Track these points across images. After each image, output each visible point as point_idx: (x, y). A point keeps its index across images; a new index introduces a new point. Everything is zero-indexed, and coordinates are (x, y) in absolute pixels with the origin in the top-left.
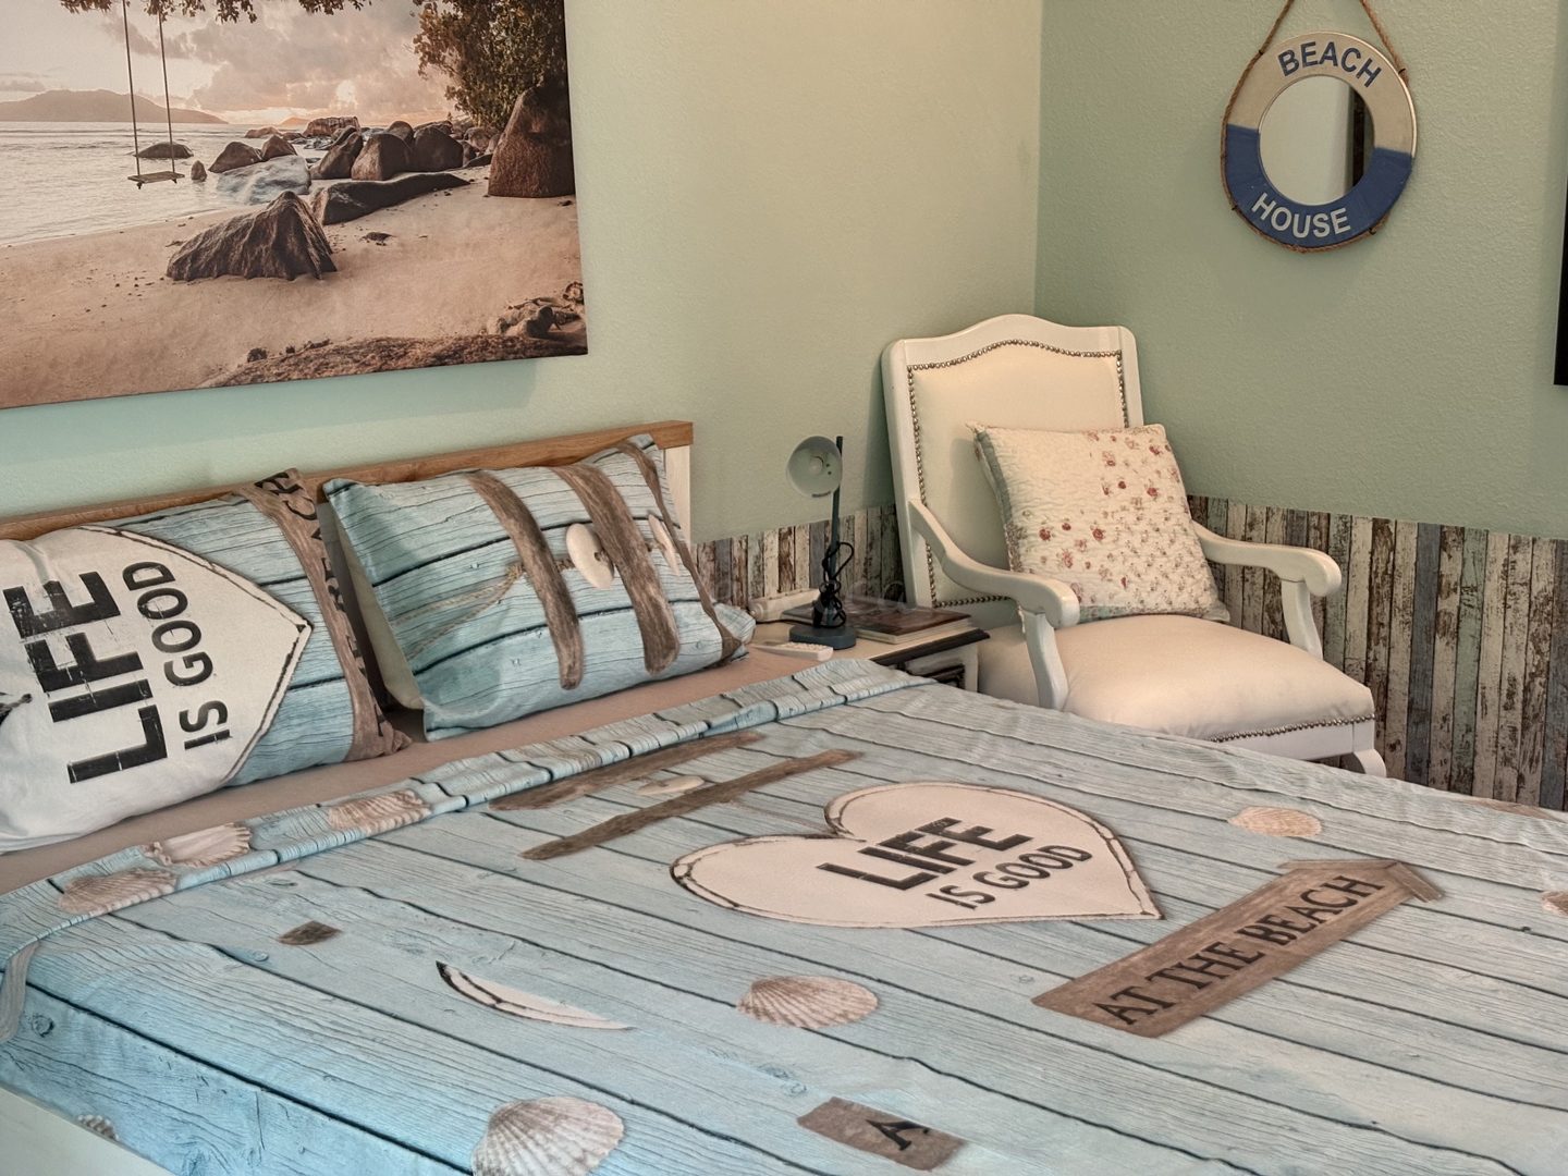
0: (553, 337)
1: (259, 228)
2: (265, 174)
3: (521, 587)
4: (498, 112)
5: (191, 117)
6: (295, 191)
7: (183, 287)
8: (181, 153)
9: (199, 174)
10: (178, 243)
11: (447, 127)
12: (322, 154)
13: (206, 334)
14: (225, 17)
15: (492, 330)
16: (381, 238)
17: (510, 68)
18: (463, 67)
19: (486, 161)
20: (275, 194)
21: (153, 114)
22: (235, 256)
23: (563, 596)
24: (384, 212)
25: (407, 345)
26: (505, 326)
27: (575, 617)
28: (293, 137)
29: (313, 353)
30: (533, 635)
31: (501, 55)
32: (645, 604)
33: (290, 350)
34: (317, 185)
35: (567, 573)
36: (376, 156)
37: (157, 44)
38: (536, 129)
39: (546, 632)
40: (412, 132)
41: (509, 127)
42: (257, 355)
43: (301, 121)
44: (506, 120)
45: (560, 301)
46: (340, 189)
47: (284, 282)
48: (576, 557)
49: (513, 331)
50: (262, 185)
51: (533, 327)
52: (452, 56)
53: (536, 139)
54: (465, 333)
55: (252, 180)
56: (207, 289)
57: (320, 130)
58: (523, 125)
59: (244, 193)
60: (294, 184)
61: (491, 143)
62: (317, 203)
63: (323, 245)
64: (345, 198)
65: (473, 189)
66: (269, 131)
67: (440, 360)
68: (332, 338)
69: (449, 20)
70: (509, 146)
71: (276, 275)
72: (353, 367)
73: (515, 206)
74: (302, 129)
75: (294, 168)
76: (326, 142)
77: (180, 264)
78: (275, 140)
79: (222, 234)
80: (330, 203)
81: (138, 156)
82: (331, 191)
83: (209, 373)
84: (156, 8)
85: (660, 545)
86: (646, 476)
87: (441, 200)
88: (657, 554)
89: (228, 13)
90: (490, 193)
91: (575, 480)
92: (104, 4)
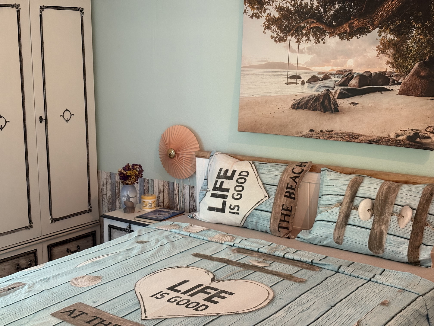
0: (417, 142)
1: (317, 98)
2: (321, 84)
3: (337, 210)
4: (406, 69)
5: (303, 68)
6: (330, 89)
7: (294, 111)
8: (299, 77)
9: (303, 83)
10: (295, 100)
11: (385, 73)
12: (340, 79)
13: (298, 123)
14: (316, 43)
15: (392, 136)
16: (355, 104)
17: (414, 55)
18: (394, 55)
19: (400, 83)
20: (324, 89)
21: (293, 67)
22: (310, 104)
23: (347, 216)
24: (357, 97)
25: (359, 136)
26: (398, 136)
27: (346, 224)
28: (331, 74)
29: (328, 133)
30: (330, 223)
31: (411, 51)
33: (322, 131)
34: (336, 88)
35: (354, 212)
36: (357, 81)
37: (297, 51)
38: (422, 74)
39: (335, 224)
40: (371, 74)
41: (411, 73)
42: (311, 131)
43: (334, 70)
44: (409, 71)
45: (423, 131)
46: (344, 89)
47: (322, 113)
48: (361, 208)
49: (400, 138)
50: (320, 87)
51: (409, 138)
52: (390, 51)
53: (422, 78)
54: (381, 135)
55: (317, 85)
56: (301, 112)
57: (340, 73)
58: (417, 73)
59: (315, 89)
60: (329, 87)
61: (402, 79)
62: (336, 93)
63: (336, 104)
64: (345, 92)
65: (392, 92)
66: (324, 73)
67: (370, 142)
68: (334, 130)
69: (391, 41)
70: (410, 79)
71: (320, 111)
72: (340, 139)
73: (409, 99)
74: (334, 72)
75: (331, 83)
76: (341, 76)
77: (294, 105)
78: (326, 75)
79: (307, 99)
80: (340, 93)
81: (287, 78)
82: (341, 90)
83: (298, 133)
84: (298, 41)
85: (401, 216)
86: (424, 195)
87: (379, 94)
88: (395, 218)
89: (318, 42)
90: (399, 94)
91: (386, 187)
92: (285, 41)
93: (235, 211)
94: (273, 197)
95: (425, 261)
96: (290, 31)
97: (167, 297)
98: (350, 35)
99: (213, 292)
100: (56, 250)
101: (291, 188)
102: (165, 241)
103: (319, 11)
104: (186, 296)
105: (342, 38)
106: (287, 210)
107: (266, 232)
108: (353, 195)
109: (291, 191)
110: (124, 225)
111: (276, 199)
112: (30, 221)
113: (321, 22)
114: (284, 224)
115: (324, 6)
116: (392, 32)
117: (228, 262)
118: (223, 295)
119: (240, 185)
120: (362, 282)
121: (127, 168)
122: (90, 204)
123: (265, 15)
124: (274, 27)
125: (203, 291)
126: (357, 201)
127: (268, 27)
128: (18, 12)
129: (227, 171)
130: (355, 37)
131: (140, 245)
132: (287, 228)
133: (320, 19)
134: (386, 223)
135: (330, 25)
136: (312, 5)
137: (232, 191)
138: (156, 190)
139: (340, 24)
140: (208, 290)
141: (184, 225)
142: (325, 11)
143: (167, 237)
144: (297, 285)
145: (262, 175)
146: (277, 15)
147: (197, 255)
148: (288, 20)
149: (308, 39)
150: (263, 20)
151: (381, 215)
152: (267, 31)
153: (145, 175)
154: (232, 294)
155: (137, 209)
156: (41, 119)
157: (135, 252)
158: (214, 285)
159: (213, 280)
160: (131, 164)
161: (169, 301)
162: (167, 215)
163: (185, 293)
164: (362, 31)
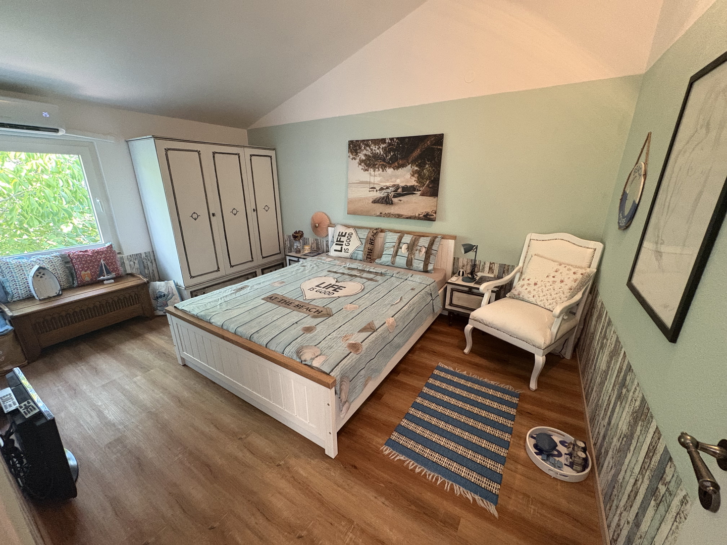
0: (428, 218)
1: (383, 198)
2: (385, 191)
3: (392, 249)
4: (423, 183)
5: (376, 184)
7: (373, 204)
8: (375, 188)
9: (377, 191)
10: (373, 199)
11: (414, 186)
12: (393, 189)
13: (375, 210)
15: (417, 215)
16: (400, 200)
18: (418, 177)
19: (420, 191)
20: (386, 194)
21: (372, 183)
22: (380, 201)
23: (397, 252)
24: (402, 197)
25: (402, 215)
26: (419, 215)
27: (397, 255)
29: (388, 214)
30: (389, 255)
31: (425, 175)
32: (410, 258)
33: (385, 213)
34: (392, 193)
35: (400, 250)
36: (401, 189)
37: (374, 175)
38: (430, 186)
39: (391, 256)
40: (408, 186)
42: (381, 213)
44: (425, 185)
45: (430, 213)
48: (403, 248)
49: (420, 216)
51: (424, 216)
52: (416, 175)
53: (430, 188)
54: (412, 215)
56: (376, 204)
57: (394, 186)
58: (428, 186)
59: (382, 193)
60: (389, 193)
61: (421, 188)
62: (392, 195)
63: (392, 200)
64: (396, 195)
65: (417, 195)
67: (407, 218)
68: (391, 213)
69: (416, 170)
70: (425, 189)
71: (385, 204)
72: (394, 217)
73: (424, 198)
74: (391, 186)
75: (389, 190)
77: (373, 201)
78: (387, 187)
79: (378, 198)
81: (370, 188)
82: (394, 194)
83: (375, 215)
84: (374, 171)
85: (420, 251)
86: (430, 241)
87: (411, 196)
88: (418, 252)
89: (383, 171)
90: (420, 195)
91: (414, 238)
92: (368, 171)
93: (347, 251)
94: (364, 244)
95: (431, 270)
96: (370, 166)
97: (315, 290)
98: (398, 168)
99: (337, 287)
100: (265, 271)
101: (372, 240)
102: (315, 266)
103: (384, 156)
104: (324, 289)
105: (394, 169)
106: (370, 250)
107: (361, 260)
108: (400, 243)
109: (372, 241)
110: (296, 259)
111: (365, 245)
112: (252, 258)
113: (385, 162)
114: (369, 257)
115: (386, 154)
116: (417, 166)
117: (343, 274)
118: (341, 288)
119: (349, 239)
120: (403, 280)
121: (296, 233)
122: (280, 250)
123: (358, 158)
124: (363, 164)
125: (332, 287)
126: (401, 245)
127: (360, 164)
128: (239, 157)
129: (343, 233)
130: (400, 169)
131: (303, 267)
132: (370, 258)
133: (384, 160)
134: (414, 254)
135: (388, 163)
136: (380, 153)
137: (345, 242)
138: (310, 243)
139: (393, 163)
140: (334, 286)
141: (324, 258)
142: (386, 156)
143: (315, 264)
144: (374, 283)
145: (359, 235)
146: (364, 158)
147: (329, 271)
148: (369, 160)
149: (379, 170)
150: (357, 160)
151: (411, 251)
152: (360, 166)
153: (305, 236)
154: (345, 287)
155: (301, 252)
156: (254, 210)
157: (301, 271)
158: (337, 284)
159: (337, 282)
160: (298, 231)
161: (316, 291)
162: (316, 254)
163: (324, 288)
164: (403, 166)
